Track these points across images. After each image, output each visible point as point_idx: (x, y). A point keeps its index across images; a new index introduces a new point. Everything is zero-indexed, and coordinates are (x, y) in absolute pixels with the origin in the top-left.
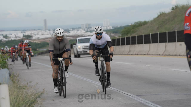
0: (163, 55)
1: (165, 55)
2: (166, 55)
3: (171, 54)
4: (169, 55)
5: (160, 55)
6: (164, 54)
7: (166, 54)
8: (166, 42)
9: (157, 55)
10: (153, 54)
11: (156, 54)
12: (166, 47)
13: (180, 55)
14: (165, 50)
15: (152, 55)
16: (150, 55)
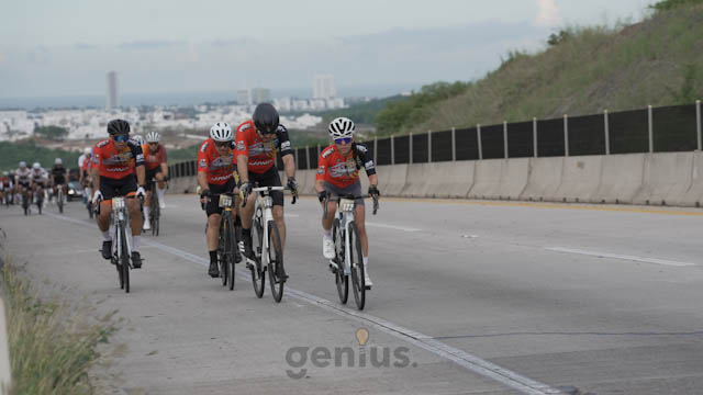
0: (519, 200)
1: (526, 200)
2: (531, 199)
3: (548, 196)
4: (541, 200)
5: (509, 199)
6: (525, 196)
7: (531, 196)
8: (530, 154)
9: (501, 199)
10: (486, 195)
11: (498, 195)
12: (530, 172)
13: (577, 201)
14: (528, 183)
15: (484, 198)
16: (476, 198)
